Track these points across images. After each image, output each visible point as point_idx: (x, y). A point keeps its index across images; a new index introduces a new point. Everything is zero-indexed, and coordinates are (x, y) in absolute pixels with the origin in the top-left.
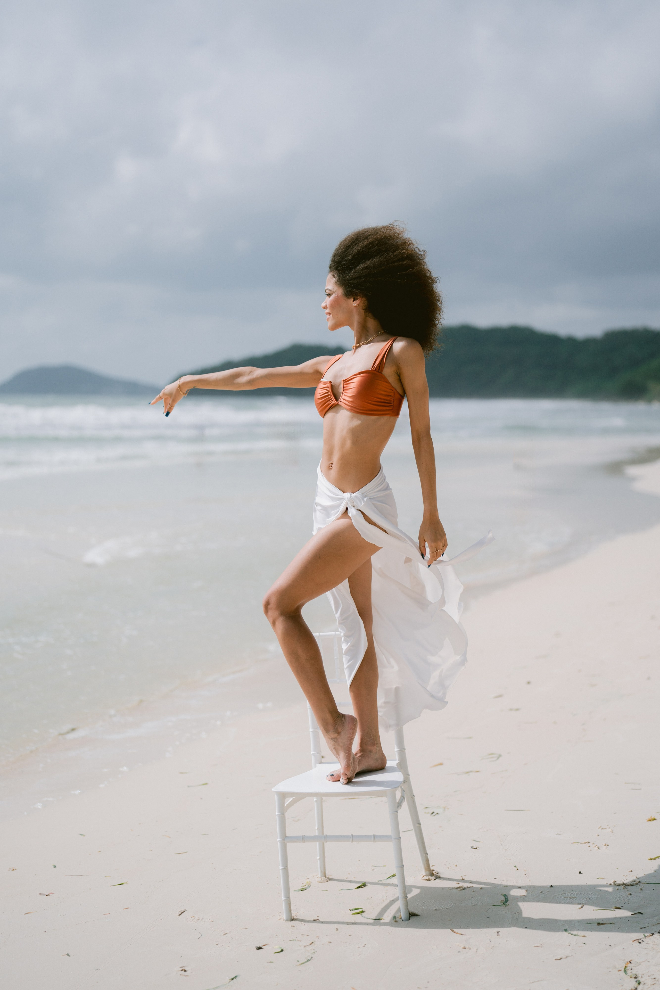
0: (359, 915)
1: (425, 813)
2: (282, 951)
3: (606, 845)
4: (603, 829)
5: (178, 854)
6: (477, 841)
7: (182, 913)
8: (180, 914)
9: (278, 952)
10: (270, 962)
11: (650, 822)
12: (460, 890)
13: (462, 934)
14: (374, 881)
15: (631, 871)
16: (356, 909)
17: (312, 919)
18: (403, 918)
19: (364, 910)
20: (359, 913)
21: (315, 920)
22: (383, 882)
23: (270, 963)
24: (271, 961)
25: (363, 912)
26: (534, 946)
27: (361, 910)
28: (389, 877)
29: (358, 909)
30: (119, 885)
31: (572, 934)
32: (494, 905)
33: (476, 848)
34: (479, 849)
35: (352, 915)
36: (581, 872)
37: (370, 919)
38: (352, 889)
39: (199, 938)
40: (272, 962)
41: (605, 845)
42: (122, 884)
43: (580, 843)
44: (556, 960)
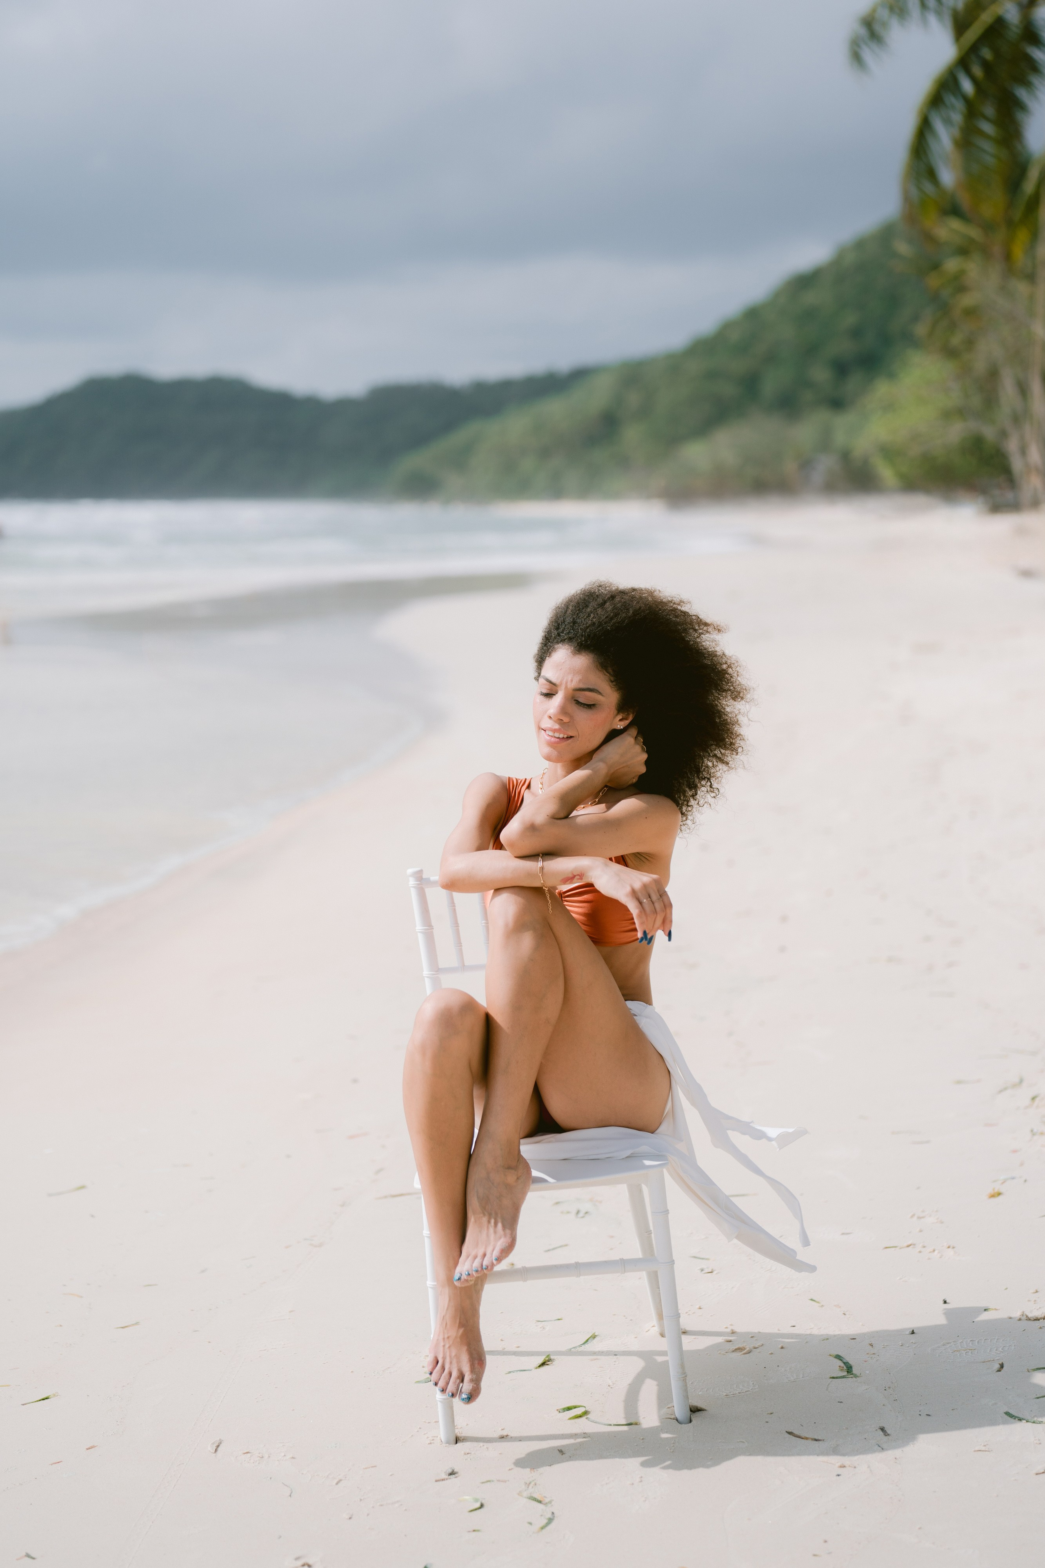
0: (584, 1418)
1: (562, 1213)
2: (482, 1506)
3: (951, 1247)
4: (919, 1218)
5: (122, 1328)
6: (703, 1259)
7: (218, 1446)
8: (216, 1450)
9: (476, 1509)
10: (474, 1531)
11: (993, 1200)
12: (744, 1354)
13: (816, 1440)
14: (564, 1349)
15: (1037, 1292)
16: (569, 1409)
17: (496, 1435)
18: (679, 1418)
19: (587, 1409)
20: (580, 1416)
21: (503, 1437)
22: (580, 1349)
23: (474, 1533)
24: (476, 1528)
25: (586, 1413)
26: (975, 1451)
27: (583, 1410)
28: (587, 1341)
29: (575, 1407)
30: (40, 1400)
31: (1027, 1421)
32: (833, 1378)
33: (710, 1271)
34: (718, 1273)
35: (569, 1421)
36: (947, 1302)
37: (611, 1425)
38: (530, 1368)
39: (290, 1496)
40: (478, 1531)
41: (949, 1247)
42: (47, 1398)
43: (898, 1248)
44: (1037, 1474)
